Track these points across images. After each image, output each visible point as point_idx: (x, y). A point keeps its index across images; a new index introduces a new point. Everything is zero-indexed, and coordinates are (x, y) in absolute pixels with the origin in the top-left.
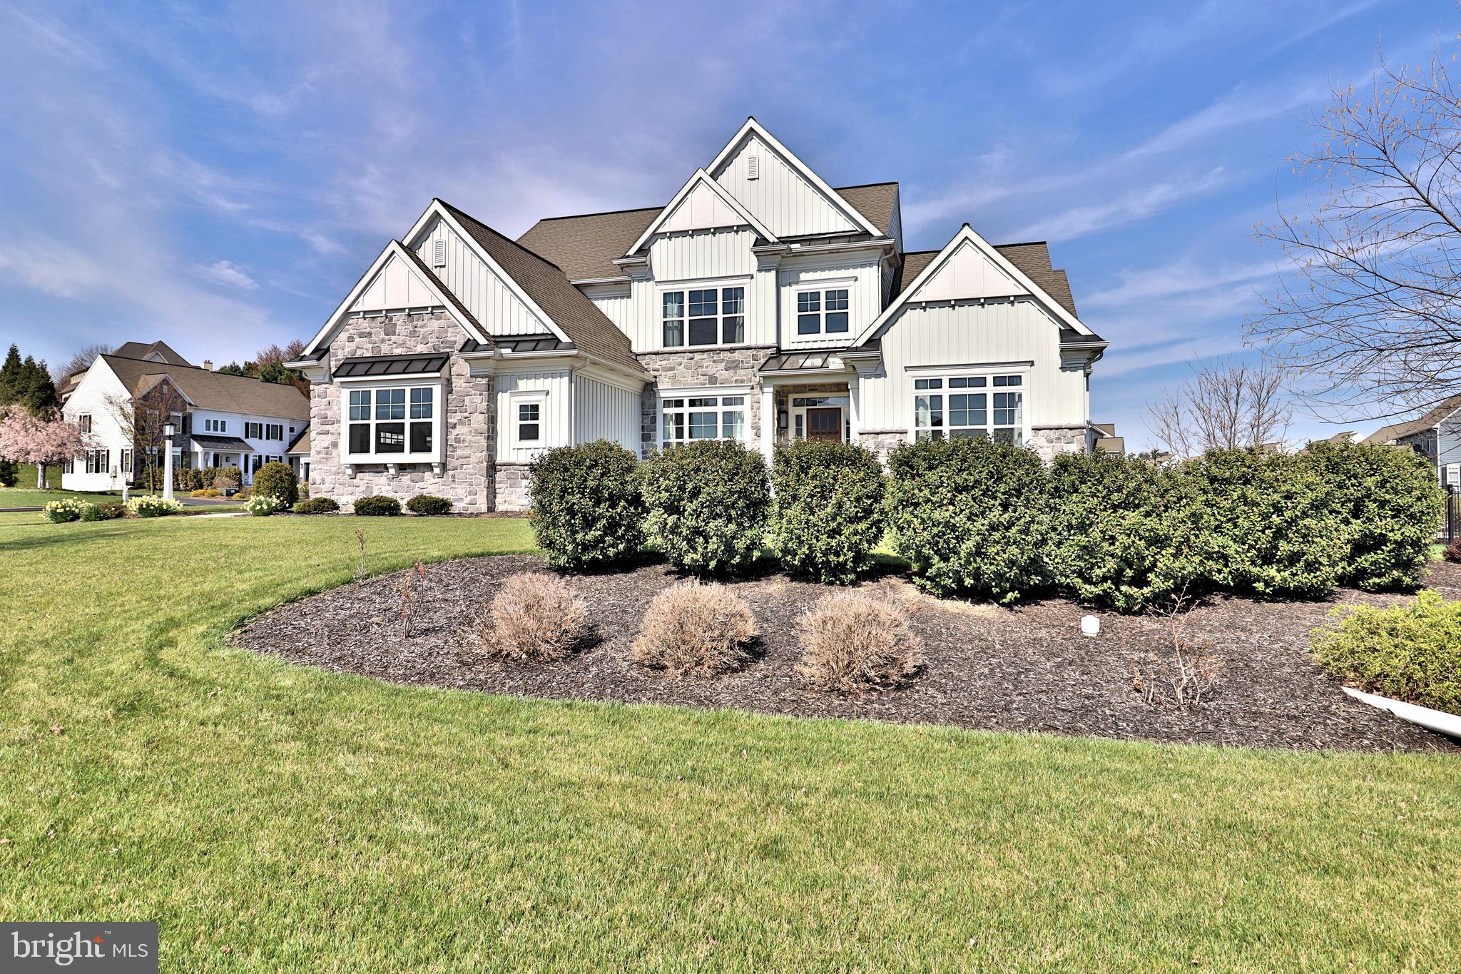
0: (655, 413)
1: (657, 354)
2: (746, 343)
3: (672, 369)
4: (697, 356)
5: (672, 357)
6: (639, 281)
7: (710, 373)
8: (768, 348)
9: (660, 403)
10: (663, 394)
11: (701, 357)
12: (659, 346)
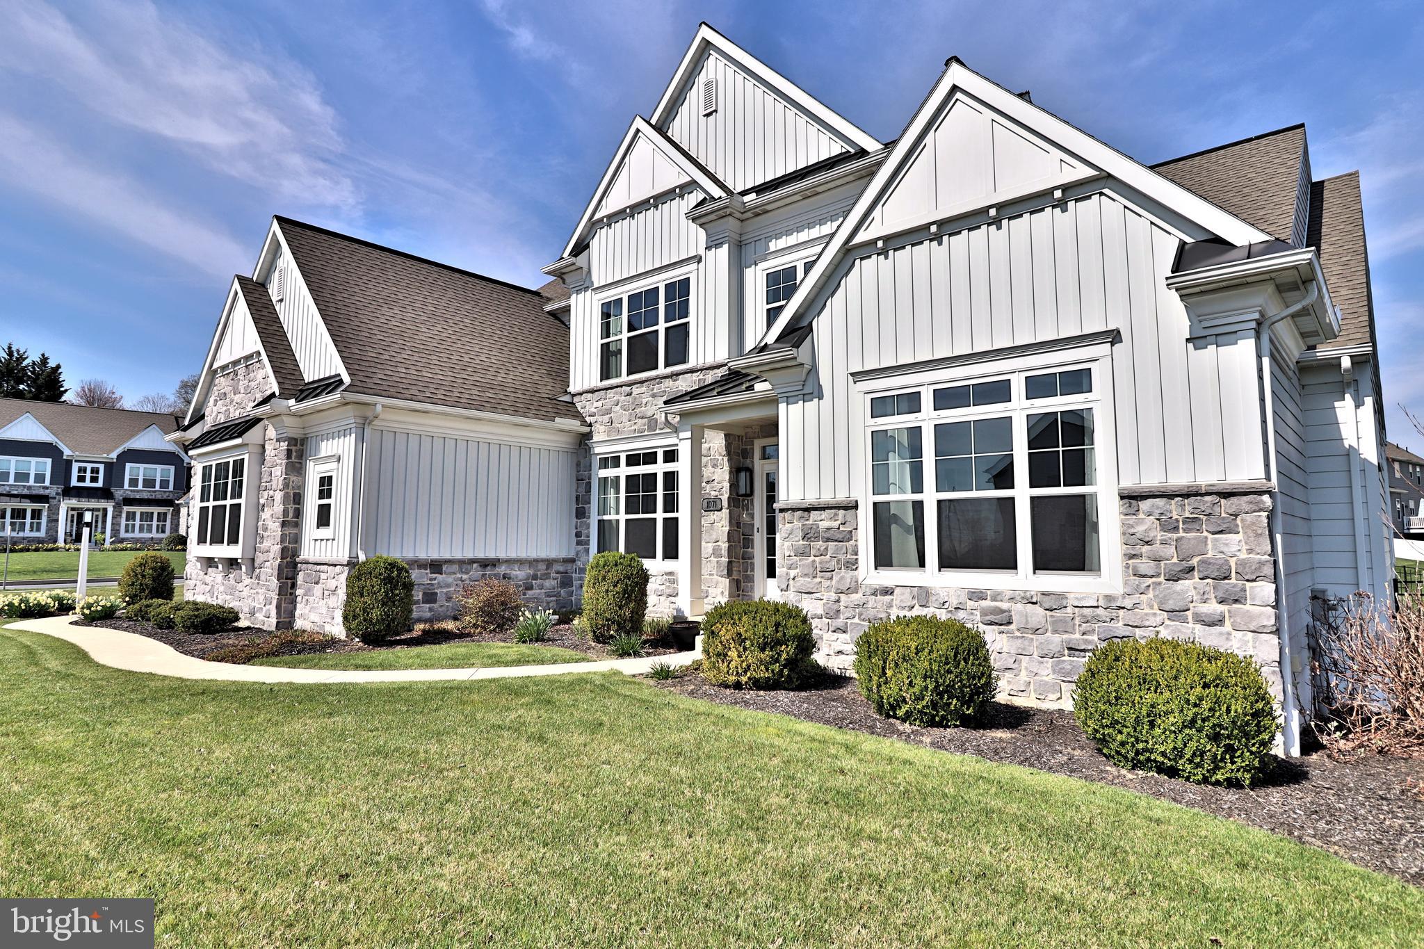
0: (590, 478)
1: (592, 391)
2: (692, 363)
3: (608, 412)
4: (636, 390)
5: (611, 393)
6: (578, 292)
7: (649, 414)
8: (718, 367)
9: (596, 463)
10: (597, 450)
11: (639, 391)
12: (596, 382)
